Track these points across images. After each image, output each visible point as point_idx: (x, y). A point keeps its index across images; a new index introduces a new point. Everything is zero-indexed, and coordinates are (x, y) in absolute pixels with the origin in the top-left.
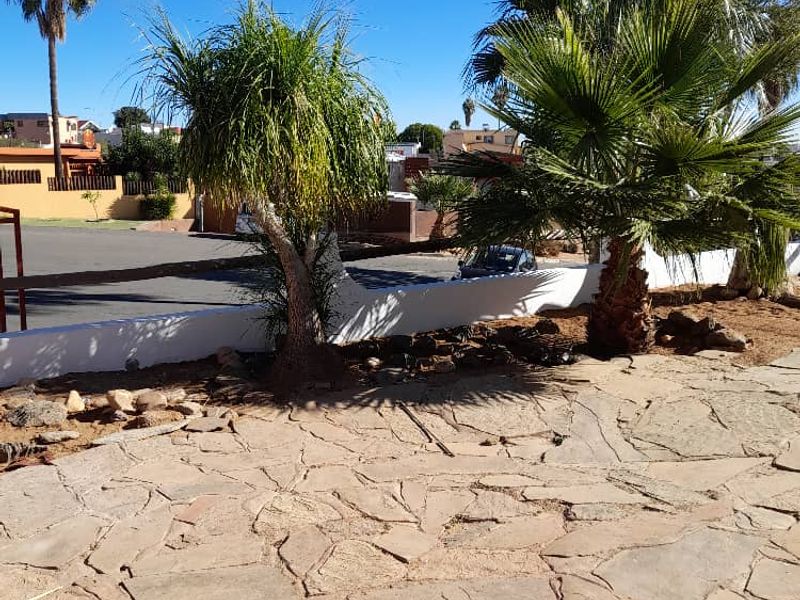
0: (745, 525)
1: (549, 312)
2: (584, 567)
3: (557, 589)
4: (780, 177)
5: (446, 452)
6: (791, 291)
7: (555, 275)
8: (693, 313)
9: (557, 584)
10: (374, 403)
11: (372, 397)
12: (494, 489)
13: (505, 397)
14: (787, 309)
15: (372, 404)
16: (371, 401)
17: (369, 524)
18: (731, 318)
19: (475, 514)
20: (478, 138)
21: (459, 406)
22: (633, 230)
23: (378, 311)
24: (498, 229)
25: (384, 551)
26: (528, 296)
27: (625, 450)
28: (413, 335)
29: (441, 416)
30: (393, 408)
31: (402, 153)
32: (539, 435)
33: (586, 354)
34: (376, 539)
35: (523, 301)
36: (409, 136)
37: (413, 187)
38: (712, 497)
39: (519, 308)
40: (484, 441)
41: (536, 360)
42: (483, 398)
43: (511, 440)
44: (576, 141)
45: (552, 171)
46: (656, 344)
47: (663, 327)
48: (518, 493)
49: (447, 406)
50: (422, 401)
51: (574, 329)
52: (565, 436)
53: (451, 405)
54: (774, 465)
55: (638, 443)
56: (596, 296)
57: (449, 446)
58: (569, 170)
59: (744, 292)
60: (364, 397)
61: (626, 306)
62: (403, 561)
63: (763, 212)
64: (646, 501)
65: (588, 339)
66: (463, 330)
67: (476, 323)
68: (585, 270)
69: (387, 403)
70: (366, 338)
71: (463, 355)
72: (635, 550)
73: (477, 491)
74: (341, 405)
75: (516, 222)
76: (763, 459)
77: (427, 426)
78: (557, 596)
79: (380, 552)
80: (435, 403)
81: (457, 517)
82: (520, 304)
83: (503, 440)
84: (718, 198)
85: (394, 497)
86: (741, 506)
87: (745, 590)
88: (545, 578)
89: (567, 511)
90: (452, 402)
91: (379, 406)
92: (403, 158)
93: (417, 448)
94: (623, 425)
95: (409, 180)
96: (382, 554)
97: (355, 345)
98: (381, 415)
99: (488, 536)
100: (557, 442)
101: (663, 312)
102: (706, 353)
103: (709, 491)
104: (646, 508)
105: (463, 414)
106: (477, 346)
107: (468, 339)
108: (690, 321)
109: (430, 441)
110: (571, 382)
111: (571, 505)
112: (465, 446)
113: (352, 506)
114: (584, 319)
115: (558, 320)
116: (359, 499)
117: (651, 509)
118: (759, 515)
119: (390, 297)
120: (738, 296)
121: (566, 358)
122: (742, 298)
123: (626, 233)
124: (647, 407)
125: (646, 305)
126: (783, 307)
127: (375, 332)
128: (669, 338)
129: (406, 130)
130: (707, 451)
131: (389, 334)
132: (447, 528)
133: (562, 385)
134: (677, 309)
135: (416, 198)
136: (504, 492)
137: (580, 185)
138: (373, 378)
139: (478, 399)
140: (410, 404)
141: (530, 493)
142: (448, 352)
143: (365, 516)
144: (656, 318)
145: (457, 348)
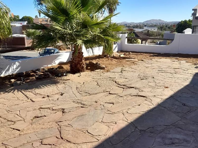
0: (103, 107)
1: (61, 64)
2: (66, 123)
3: (59, 130)
4: (109, 29)
5: (32, 101)
6: (115, 55)
7: (62, 54)
8: (94, 62)
9: (59, 128)
10: (12, 91)
11: (12, 90)
12: (45, 108)
13: (49, 86)
14: (114, 59)
15: (12, 92)
16: (11, 91)
17: (10, 123)
18: (102, 62)
19: (39, 115)
20: (43, 20)
21: (36, 89)
22: (78, 42)
23: (13, 67)
24: (45, 43)
25: (14, 129)
26: (55, 60)
27: (78, 94)
28: (24, 72)
29: (32, 93)
30: (18, 92)
31: (22, 24)
32: (57, 94)
33: (70, 73)
34: (12, 126)
35: (54, 61)
36: (23, 19)
37: (25, 33)
38: (96, 102)
39: (53, 63)
40: (43, 97)
41: (57, 76)
42: (43, 86)
43: (50, 96)
44: (63, 20)
45: (56, 28)
46: (86, 69)
47: (87, 65)
48: (51, 108)
49: (33, 89)
50: (26, 89)
51: (67, 67)
52: (64, 93)
53: (34, 89)
54: (109, 93)
55: (81, 93)
56: (71, 59)
57: (33, 100)
58: (61, 28)
59: (105, 56)
60: (9, 90)
61: (79, 61)
62: (19, 130)
63: (106, 37)
64: (82, 105)
65: (70, 69)
66: (38, 70)
67: (42, 68)
68: (69, 53)
69: (16, 91)
70: (10, 74)
71: (38, 76)
72: (78, 117)
73: (40, 109)
74: (2, 93)
75: (49, 41)
76: (107, 92)
77: (28, 96)
78: (59, 131)
79: (12, 129)
80: (30, 89)
81: (35, 117)
82: (54, 62)
83: (48, 96)
84: (96, 34)
85: (17, 115)
86: (102, 103)
87: (102, 121)
88: (57, 127)
89: (63, 111)
90: (35, 88)
91: (14, 92)
92: (22, 25)
93: (24, 101)
94: (78, 89)
95: (24, 31)
96: (13, 130)
97: (7, 76)
98: (14, 94)
99: (43, 120)
100: (62, 95)
101: (88, 62)
102: (97, 70)
103: (96, 101)
104: (82, 107)
105: (37, 91)
106: (42, 73)
107: (40, 72)
108: (94, 63)
109: (28, 99)
110: (66, 80)
111: (64, 109)
112: (38, 99)
113: (5, 119)
114: (69, 65)
115: (63, 65)
116: (7, 117)
117: (83, 107)
118: (105, 105)
119: (16, 62)
120: (104, 57)
121: (65, 74)
122: (105, 58)
123: (76, 43)
124: (83, 84)
125: (83, 60)
126: (113, 59)
127: (13, 72)
128: (89, 68)
129: (22, 18)
130: (96, 92)
131: (17, 73)
132: (32, 120)
133: (63, 81)
134: (91, 61)
135: (26, 36)
136: (48, 109)
137: (64, 31)
138: (12, 85)
139: (42, 87)
140: (23, 90)
141: (54, 108)
142: (34, 76)
143: (8, 121)
144: (86, 63)
145: (36, 74)
